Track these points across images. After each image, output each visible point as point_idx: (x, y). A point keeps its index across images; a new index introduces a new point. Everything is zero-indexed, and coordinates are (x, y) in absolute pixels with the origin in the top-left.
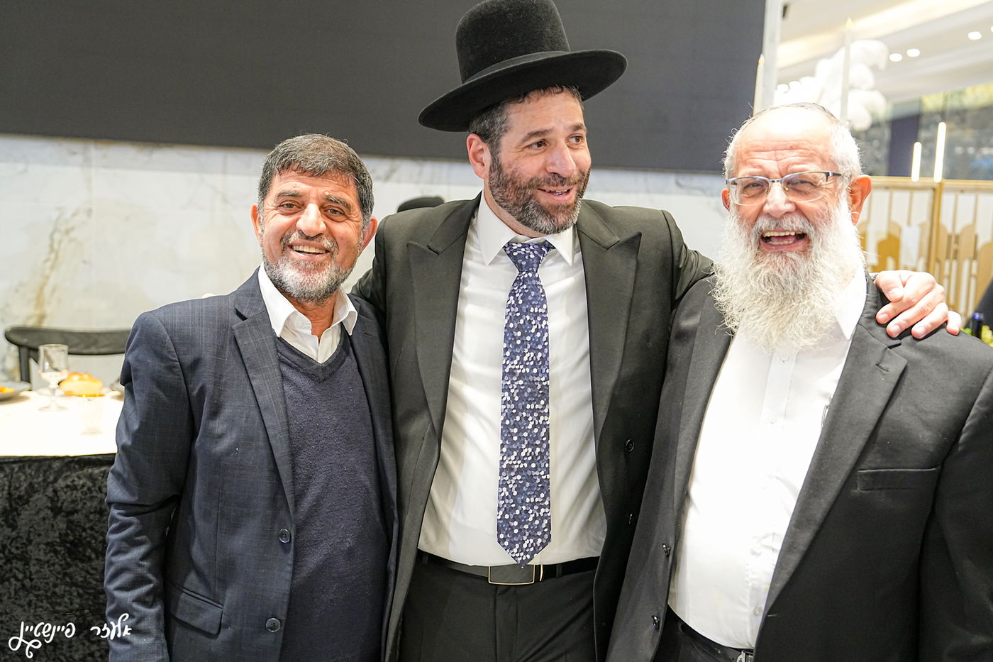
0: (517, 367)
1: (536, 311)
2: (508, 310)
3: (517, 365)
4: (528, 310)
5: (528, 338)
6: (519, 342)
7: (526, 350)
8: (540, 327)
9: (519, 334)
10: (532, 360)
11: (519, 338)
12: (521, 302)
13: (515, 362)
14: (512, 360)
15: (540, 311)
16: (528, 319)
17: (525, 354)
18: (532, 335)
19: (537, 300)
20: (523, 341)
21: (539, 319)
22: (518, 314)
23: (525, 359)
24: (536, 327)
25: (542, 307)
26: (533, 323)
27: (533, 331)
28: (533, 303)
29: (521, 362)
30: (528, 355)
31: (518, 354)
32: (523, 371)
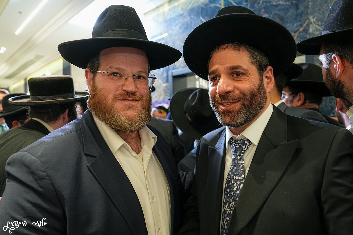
0: (227, 209)
1: (237, 178)
3: (227, 208)
5: (232, 194)
6: (228, 195)
7: (231, 201)
8: (238, 188)
9: (229, 190)
10: (234, 207)
11: (229, 193)
14: (226, 205)
15: (239, 178)
16: (233, 182)
17: (230, 202)
18: (234, 192)
19: (237, 172)
20: (230, 195)
21: (238, 183)
23: (231, 205)
24: (236, 187)
25: (240, 176)
26: (235, 185)
27: (235, 189)
28: (235, 173)
29: (229, 207)
30: (232, 203)
31: (228, 202)
32: (230, 213)
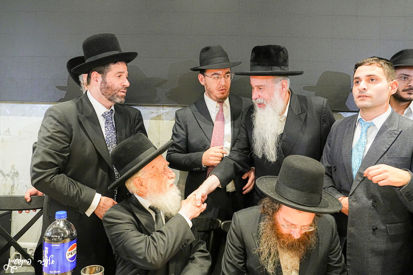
2: (106, 132)
4: (112, 132)
5: (113, 140)
6: (111, 141)
9: (110, 139)
12: (110, 130)
13: (110, 147)
14: (109, 147)
16: (112, 134)
17: (113, 145)
20: (112, 141)
22: (109, 133)
23: (113, 146)
24: (114, 137)
29: (112, 147)
31: (111, 145)
